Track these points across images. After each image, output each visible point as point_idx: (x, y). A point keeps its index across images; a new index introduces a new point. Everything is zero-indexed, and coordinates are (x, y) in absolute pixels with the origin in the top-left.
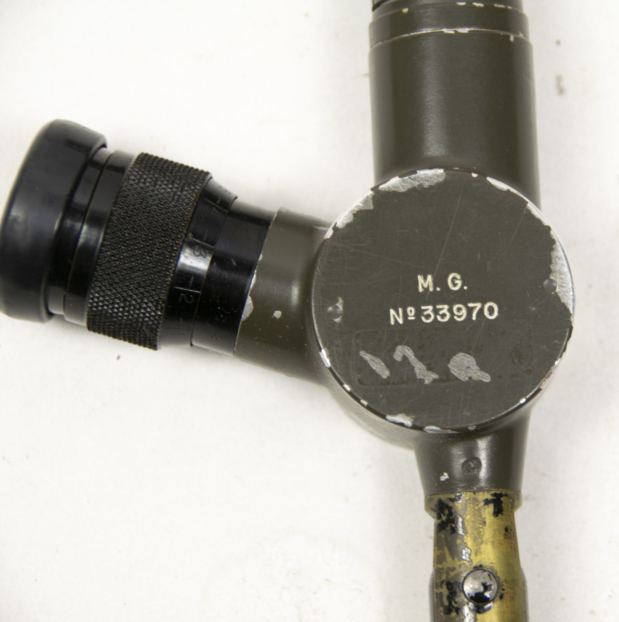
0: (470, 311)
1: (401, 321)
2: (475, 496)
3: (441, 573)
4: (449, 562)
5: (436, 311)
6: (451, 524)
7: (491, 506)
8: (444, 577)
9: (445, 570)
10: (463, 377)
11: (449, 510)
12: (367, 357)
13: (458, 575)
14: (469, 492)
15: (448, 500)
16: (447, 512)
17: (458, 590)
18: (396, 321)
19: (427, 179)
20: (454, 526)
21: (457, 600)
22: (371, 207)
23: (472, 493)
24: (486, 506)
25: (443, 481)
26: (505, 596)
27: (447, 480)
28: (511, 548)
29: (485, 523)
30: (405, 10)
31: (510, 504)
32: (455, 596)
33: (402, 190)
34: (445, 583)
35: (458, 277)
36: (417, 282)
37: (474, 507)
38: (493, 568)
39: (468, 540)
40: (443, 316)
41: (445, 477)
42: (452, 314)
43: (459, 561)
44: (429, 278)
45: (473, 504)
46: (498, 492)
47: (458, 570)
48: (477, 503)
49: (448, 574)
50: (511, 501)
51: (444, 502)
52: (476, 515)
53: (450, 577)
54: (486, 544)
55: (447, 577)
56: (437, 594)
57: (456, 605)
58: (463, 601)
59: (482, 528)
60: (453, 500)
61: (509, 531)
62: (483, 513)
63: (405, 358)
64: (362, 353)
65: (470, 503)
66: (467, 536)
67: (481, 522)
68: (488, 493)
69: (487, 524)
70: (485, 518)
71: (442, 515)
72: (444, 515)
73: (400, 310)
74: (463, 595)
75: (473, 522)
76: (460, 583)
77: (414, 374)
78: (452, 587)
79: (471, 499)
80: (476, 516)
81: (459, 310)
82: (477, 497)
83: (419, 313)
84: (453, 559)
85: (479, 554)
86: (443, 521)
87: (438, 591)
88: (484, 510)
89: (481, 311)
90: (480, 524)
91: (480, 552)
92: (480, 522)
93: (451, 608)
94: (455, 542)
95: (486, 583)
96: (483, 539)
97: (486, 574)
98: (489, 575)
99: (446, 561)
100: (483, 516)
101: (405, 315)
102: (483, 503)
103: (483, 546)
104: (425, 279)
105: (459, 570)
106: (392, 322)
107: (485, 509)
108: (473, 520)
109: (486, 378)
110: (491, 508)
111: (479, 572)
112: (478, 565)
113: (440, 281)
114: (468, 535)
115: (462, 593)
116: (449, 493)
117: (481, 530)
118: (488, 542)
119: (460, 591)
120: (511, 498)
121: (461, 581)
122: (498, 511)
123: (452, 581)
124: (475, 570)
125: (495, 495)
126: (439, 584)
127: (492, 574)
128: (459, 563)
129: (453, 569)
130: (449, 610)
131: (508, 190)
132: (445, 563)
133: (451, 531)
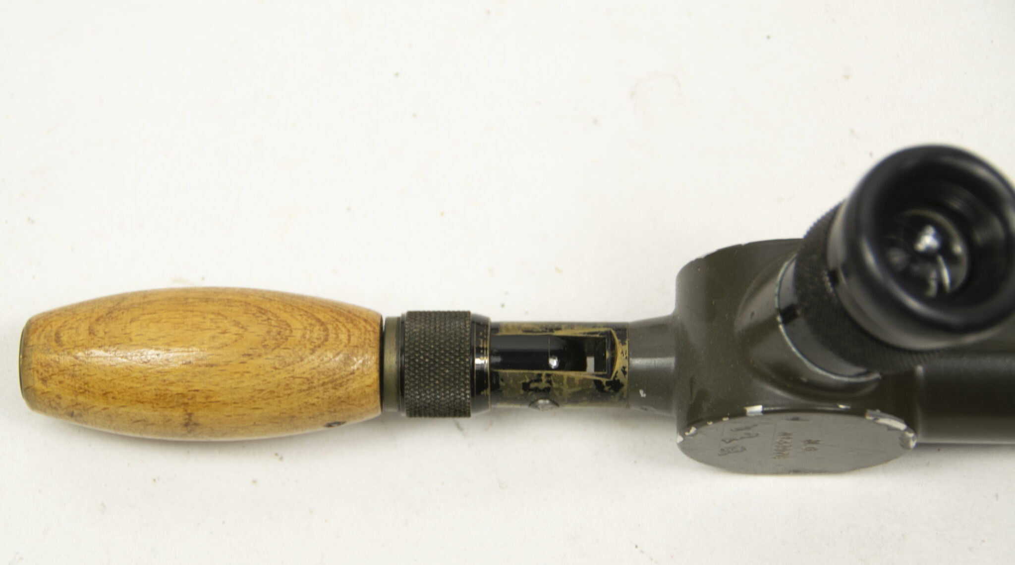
13: (556, 396)
16: (612, 391)
21: (535, 395)
25: (639, 392)
27: (640, 395)
32: (538, 394)
41: (643, 395)
47: (561, 397)
51: (620, 390)
53: (555, 391)
55: (555, 387)
57: (530, 394)
58: (532, 398)
60: (622, 396)
71: (610, 387)
72: (609, 389)
76: (548, 397)
78: (546, 392)
84: (571, 394)
86: (604, 387)
87: (543, 378)
93: (528, 390)
94: (585, 396)
115: (540, 398)
123: (550, 393)
126: (549, 379)
129: (561, 394)
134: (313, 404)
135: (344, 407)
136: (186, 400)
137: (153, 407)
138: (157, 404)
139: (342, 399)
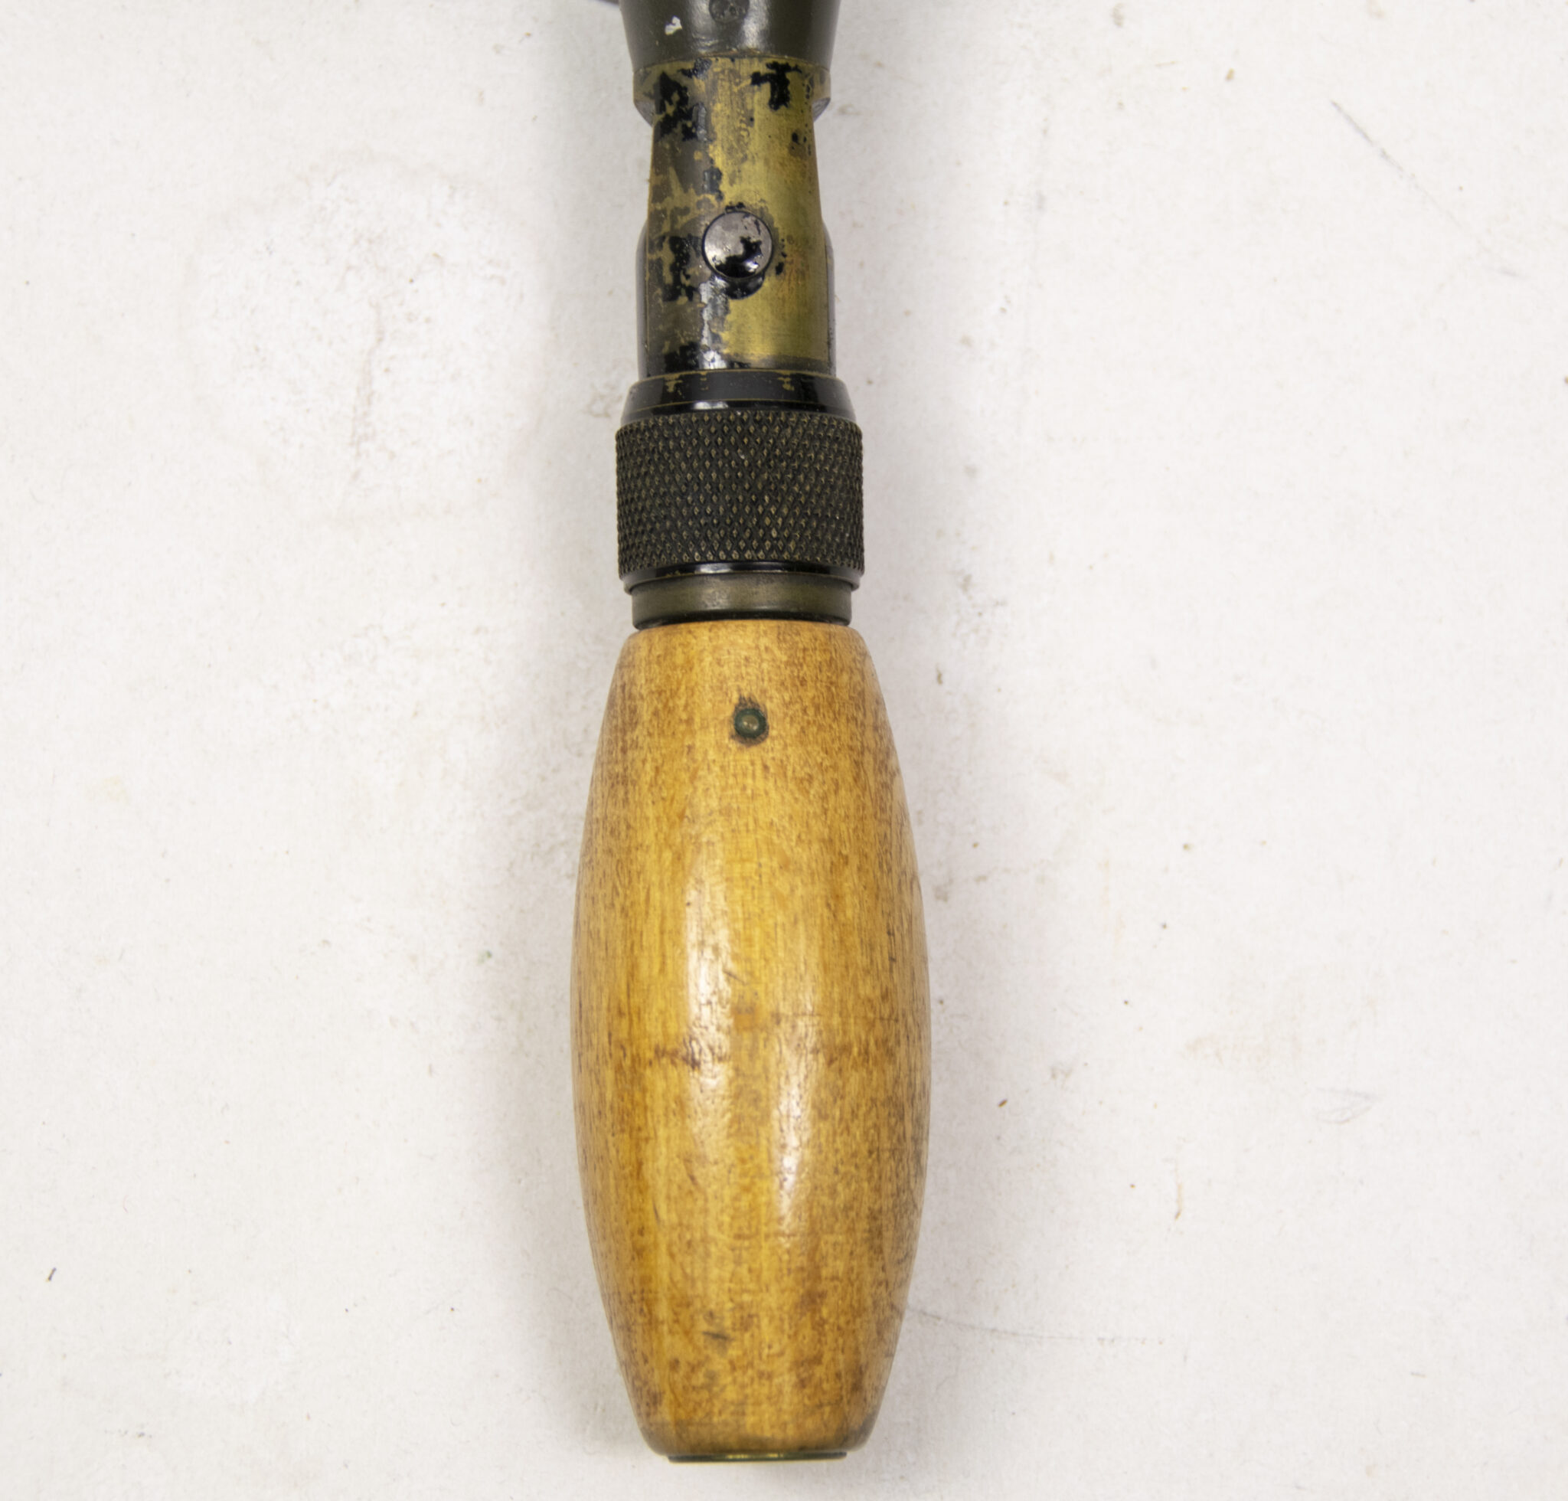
2: (734, 64)
3: (661, 220)
4: (677, 197)
6: (684, 122)
7: (766, 87)
8: (666, 228)
9: (669, 213)
11: (680, 94)
13: (694, 222)
14: (721, 56)
15: (680, 73)
16: (676, 97)
17: (693, 253)
20: (689, 124)
21: (690, 272)
23: (729, 60)
24: (756, 87)
25: (670, 36)
26: (787, 267)
27: (678, 32)
28: (803, 174)
29: (752, 119)
31: (805, 89)
32: (686, 264)
34: (667, 239)
37: (730, 88)
38: (765, 210)
39: (716, 152)
41: (675, 26)
43: (698, 193)
45: (730, 81)
46: (781, 62)
47: (695, 212)
48: (737, 80)
49: (674, 221)
50: (806, 82)
51: (672, 78)
52: (734, 103)
53: (678, 226)
54: (754, 162)
55: (672, 227)
56: (651, 262)
57: (687, 283)
58: (702, 274)
59: (745, 130)
60: (688, 74)
61: (801, 141)
62: (748, 100)
65: (722, 80)
66: (715, 146)
67: (744, 119)
68: (760, 61)
69: (756, 123)
70: (752, 111)
71: (667, 103)
72: (671, 103)
74: (703, 262)
75: (728, 117)
76: (697, 238)
78: (682, 246)
79: (726, 72)
80: (735, 105)
82: (737, 68)
84: (686, 190)
85: (737, 180)
86: (667, 116)
87: (654, 257)
88: (750, 94)
90: (741, 121)
91: (740, 178)
92: (741, 117)
93: (678, 287)
94: (691, 157)
95: (749, 238)
96: (747, 152)
97: (749, 220)
98: (756, 223)
99: (672, 196)
100: (749, 107)
102: (749, 81)
103: (746, 166)
105: (697, 212)
107: (753, 92)
108: (728, 112)
110: (764, 91)
111: (735, 218)
112: (735, 203)
114: (716, 143)
115: (701, 257)
116: (683, 60)
117: (744, 134)
118: (756, 159)
119: (697, 255)
120: (806, 76)
121: (701, 235)
122: (779, 99)
123: (682, 235)
124: (728, 213)
125: (774, 66)
126: (656, 242)
127: (761, 219)
128: (697, 198)
129: (686, 211)
130: (672, 294)
132: (668, 199)
133: (682, 136)
134: (657, 770)
135: (682, 702)
136: (627, 1063)
137: (647, 1140)
138: (640, 1129)
139: (660, 706)
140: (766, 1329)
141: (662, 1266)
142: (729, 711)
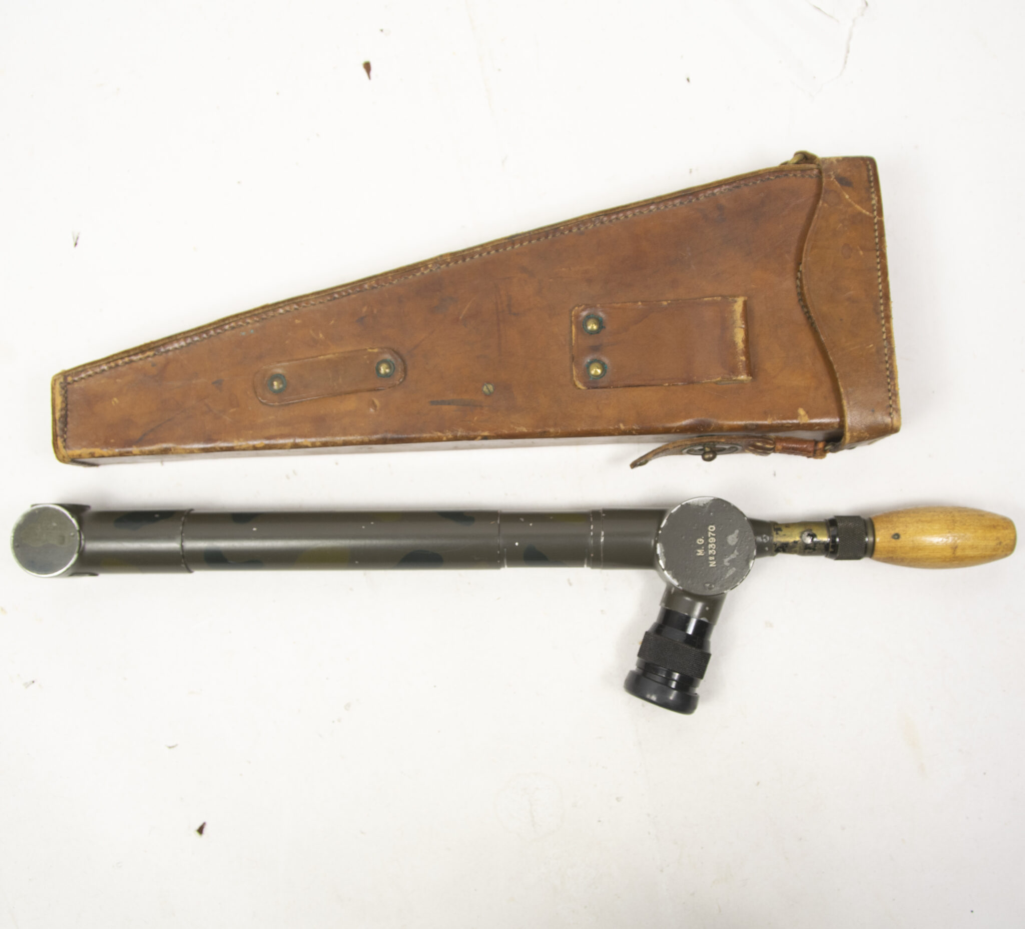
0: (712, 536)
1: (714, 562)
3: (800, 552)
5: (711, 549)
6: (783, 547)
8: (802, 551)
9: (799, 550)
10: (736, 540)
12: (728, 575)
15: (775, 547)
16: (778, 548)
17: (808, 546)
18: (715, 564)
19: (661, 550)
22: (671, 572)
25: (769, 549)
26: (811, 528)
27: (769, 547)
28: (793, 524)
29: (784, 534)
30: (592, 555)
31: (777, 525)
32: (810, 547)
33: (665, 560)
35: (698, 540)
36: (700, 556)
37: (778, 537)
38: (801, 531)
39: (790, 541)
40: (713, 546)
41: (767, 547)
42: (713, 543)
43: (797, 545)
44: (699, 551)
46: (773, 529)
47: (801, 545)
49: (801, 549)
50: (775, 524)
51: (775, 549)
52: (781, 537)
57: (813, 547)
58: (812, 543)
59: (786, 536)
60: (775, 545)
61: (786, 525)
63: (729, 561)
64: (726, 577)
65: (777, 539)
68: (774, 533)
71: (779, 550)
73: (711, 562)
75: (783, 538)
76: (806, 544)
77: (735, 559)
78: (806, 548)
79: (775, 538)
81: (711, 540)
82: (775, 536)
83: (711, 555)
84: (796, 547)
85: (796, 537)
86: (781, 550)
88: (780, 534)
89: (712, 532)
92: (784, 536)
94: (790, 546)
95: (807, 535)
96: (790, 535)
97: (803, 535)
98: (803, 533)
100: (782, 534)
101: (712, 561)
102: (777, 534)
103: (793, 535)
104: (698, 552)
106: (715, 566)
109: (737, 532)
110: (779, 532)
111: (803, 537)
112: (800, 537)
113: (699, 547)
114: (788, 541)
116: (773, 547)
119: (809, 544)
122: (780, 529)
124: (802, 539)
127: (803, 531)
129: (800, 547)
130: (814, 550)
131: (667, 519)
132: (797, 550)
133: (786, 547)
134: (902, 553)
136: (953, 559)
137: (967, 554)
138: (965, 556)
139: (890, 553)
140: (999, 535)
141: (988, 553)
142: (894, 540)
